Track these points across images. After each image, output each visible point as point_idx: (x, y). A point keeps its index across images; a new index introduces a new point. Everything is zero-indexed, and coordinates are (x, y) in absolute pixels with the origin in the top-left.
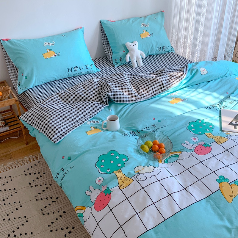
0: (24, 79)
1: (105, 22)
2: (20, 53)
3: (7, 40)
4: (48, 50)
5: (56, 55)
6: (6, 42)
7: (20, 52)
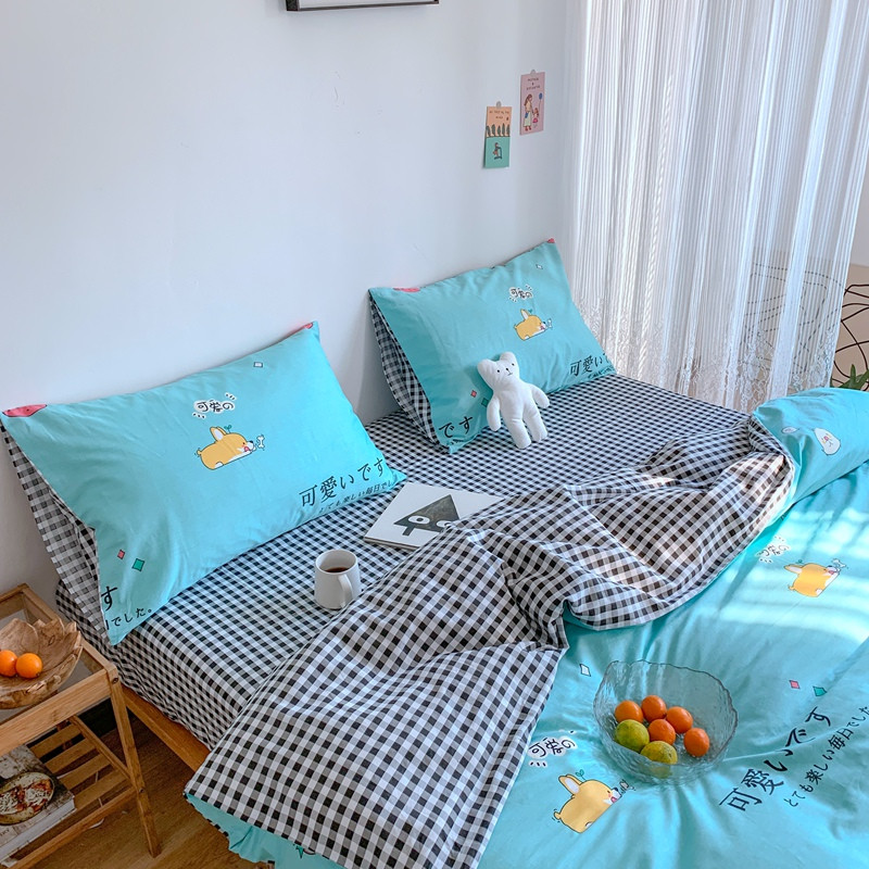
0: (130, 574)
1: (388, 295)
2: (98, 463)
3: (29, 411)
4: (216, 432)
5: (250, 446)
6: (28, 420)
7: (101, 457)
